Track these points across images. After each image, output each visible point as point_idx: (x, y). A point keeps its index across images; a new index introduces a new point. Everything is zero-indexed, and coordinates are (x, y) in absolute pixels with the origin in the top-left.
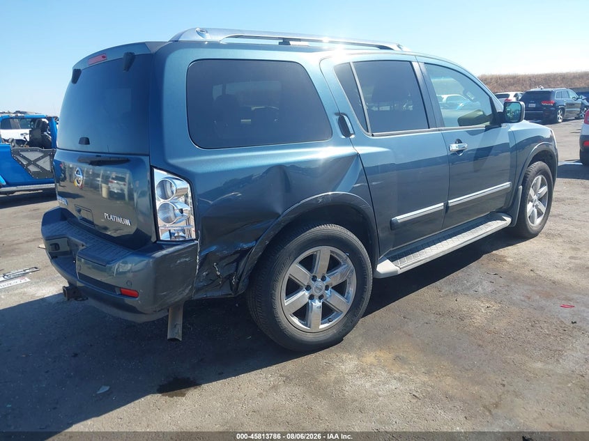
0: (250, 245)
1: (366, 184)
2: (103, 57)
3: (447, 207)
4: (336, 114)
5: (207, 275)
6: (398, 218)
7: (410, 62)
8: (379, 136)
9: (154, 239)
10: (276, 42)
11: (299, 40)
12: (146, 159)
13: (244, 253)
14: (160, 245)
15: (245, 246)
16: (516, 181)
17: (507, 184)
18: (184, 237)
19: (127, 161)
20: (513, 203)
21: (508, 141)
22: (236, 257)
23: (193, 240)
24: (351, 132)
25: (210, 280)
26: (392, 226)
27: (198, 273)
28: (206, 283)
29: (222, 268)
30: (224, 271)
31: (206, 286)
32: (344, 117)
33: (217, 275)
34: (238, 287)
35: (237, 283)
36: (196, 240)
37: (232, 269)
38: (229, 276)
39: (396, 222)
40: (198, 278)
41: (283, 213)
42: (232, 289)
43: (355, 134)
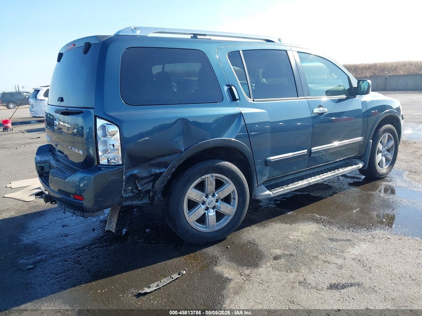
0: (162, 170)
1: (247, 134)
2: (74, 45)
3: (310, 152)
4: (227, 86)
5: (131, 189)
6: (271, 158)
7: (286, 51)
8: (258, 101)
9: (96, 163)
10: (189, 37)
11: (205, 35)
12: (92, 111)
13: (158, 175)
14: (100, 167)
15: (158, 171)
16: (367, 137)
17: (359, 139)
18: (115, 163)
19: (82, 112)
20: (365, 152)
21: (361, 108)
22: (152, 178)
23: (120, 165)
24: (237, 97)
25: (133, 192)
26: (267, 163)
27: (125, 188)
28: (131, 195)
29: (142, 185)
30: (143, 187)
31: (132, 196)
32: (233, 87)
33: (138, 190)
34: (154, 199)
35: (153, 196)
36: (122, 165)
37: (149, 187)
38: (148, 191)
39: (270, 161)
40: (125, 191)
41: (185, 151)
42: (150, 200)
43: (240, 99)
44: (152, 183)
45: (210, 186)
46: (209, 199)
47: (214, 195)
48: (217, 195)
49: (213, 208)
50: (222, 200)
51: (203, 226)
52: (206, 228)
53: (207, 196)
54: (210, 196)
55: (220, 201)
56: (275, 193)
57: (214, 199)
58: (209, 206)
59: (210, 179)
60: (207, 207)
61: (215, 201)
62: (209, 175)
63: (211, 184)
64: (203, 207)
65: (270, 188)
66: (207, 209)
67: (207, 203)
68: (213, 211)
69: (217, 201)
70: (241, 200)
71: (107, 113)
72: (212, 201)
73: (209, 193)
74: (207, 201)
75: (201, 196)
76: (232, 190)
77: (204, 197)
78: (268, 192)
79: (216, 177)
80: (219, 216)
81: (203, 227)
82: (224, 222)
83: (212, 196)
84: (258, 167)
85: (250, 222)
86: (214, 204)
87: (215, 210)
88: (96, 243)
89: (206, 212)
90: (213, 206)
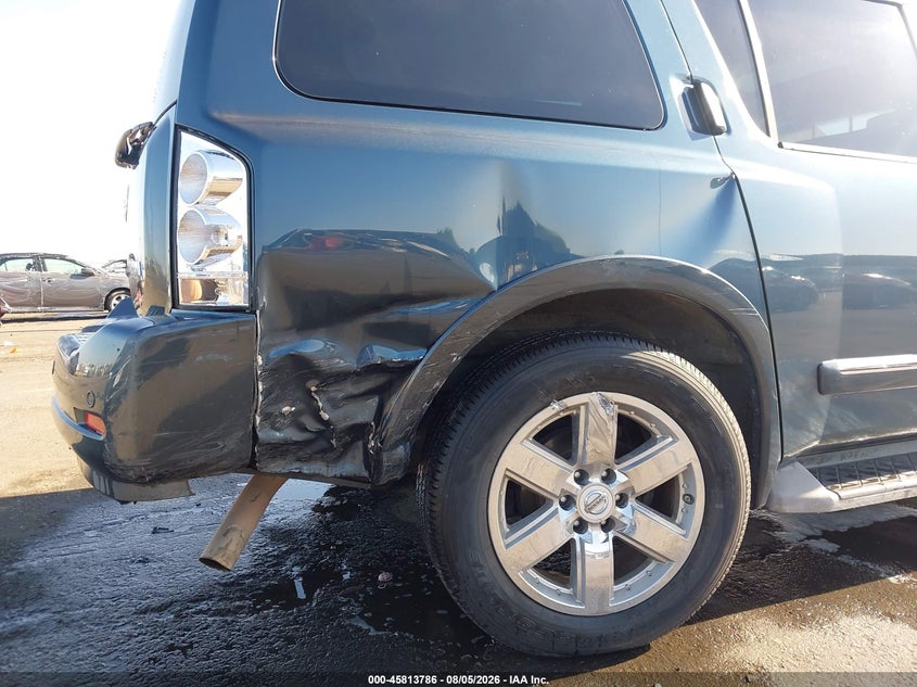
0: (408, 356)
5: (293, 413)
6: (841, 363)
7: (900, 7)
8: (797, 150)
9: (169, 303)
12: (172, 112)
13: (396, 373)
15: (394, 356)
22: (373, 380)
23: (240, 310)
24: (719, 121)
25: (304, 429)
26: (823, 381)
27: (266, 405)
28: (293, 434)
29: (334, 404)
30: (339, 413)
31: (296, 443)
32: (705, 87)
33: (320, 419)
34: (379, 462)
35: (378, 451)
36: (251, 309)
37: (364, 412)
38: (358, 432)
39: (834, 374)
40: (266, 417)
41: (500, 287)
42: (367, 467)
43: (729, 131)
44: (374, 402)
45: (597, 437)
46: (588, 489)
47: (609, 478)
48: (621, 478)
49: (607, 526)
50: (641, 499)
51: (563, 590)
52: (572, 598)
53: (582, 479)
54: (595, 479)
55: (632, 502)
56: (849, 498)
57: (610, 493)
58: (587, 517)
59: (598, 413)
60: (580, 520)
61: (611, 501)
62: (593, 397)
63: (601, 432)
64: (566, 517)
65: (830, 477)
66: (581, 526)
67: (581, 502)
68: (603, 535)
69: (621, 501)
70: (719, 506)
71: (216, 115)
72: (600, 499)
73: (591, 466)
74: (584, 495)
75: (562, 475)
76: (683, 467)
77: (571, 480)
78: (821, 492)
79: (621, 406)
80: (628, 558)
81: (560, 594)
82: (645, 586)
83: (604, 479)
84: (788, 391)
85: (743, 595)
86: (609, 509)
87: (611, 535)
88: (210, 597)
89: (576, 536)
90: (603, 517)
